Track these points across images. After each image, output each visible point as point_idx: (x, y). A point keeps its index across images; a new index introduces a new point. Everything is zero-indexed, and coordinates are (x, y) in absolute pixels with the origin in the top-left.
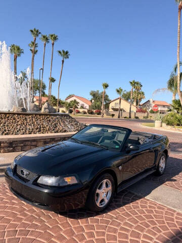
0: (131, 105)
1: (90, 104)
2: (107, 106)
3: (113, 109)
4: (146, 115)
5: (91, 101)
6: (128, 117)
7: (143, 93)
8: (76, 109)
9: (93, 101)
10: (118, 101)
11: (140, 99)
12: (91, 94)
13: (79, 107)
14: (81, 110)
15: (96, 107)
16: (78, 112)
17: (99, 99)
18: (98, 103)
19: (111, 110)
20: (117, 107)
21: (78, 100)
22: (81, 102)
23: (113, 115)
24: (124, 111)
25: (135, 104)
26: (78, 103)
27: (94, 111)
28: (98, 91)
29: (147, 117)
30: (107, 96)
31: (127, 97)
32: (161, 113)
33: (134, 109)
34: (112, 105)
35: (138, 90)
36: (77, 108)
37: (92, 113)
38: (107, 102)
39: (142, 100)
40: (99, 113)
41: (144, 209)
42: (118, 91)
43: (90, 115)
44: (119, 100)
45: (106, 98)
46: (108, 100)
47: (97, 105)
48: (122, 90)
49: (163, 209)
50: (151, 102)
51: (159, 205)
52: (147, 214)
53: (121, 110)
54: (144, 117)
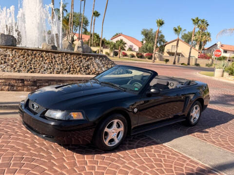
0: (191, 49)
1: (141, 46)
2: (162, 50)
3: (169, 53)
4: (210, 61)
5: (143, 42)
6: (186, 63)
7: (209, 34)
8: (123, 51)
9: (144, 42)
10: (175, 44)
11: (205, 42)
12: (143, 33)
13: (127, 48)
14: (129, 53)
15: (147, 49)
16: (125, 55)
17: (152, 39)
18: (150, 45)
19: (166, 54)
20: (174, 51)
21: (125, 40)
22: (129, 43)
23: (167, 61)
24: (182, 56)
25: (197, 47)
26: (125, 44)
27: (145, 54)
28: (152, 30)
29: (211, 65)
30: (162, 36)
31: (188, 39)
32: (229, 61)
33: (195, 54)
34: (168, 48)
35: (202, 30)
36: (124, 50)
37: (141, 57)
38: (162, 43)
39: (207, 42)
40: (150, 58)
42: (176, 30)
43: (139, 59)
44: (176, 42)
45: (161, 39)
46: (164, 42)
47: (148, 48)
48: (180, 29)
50: (219, 45)
53: (179, 54)
54: (207, 65)
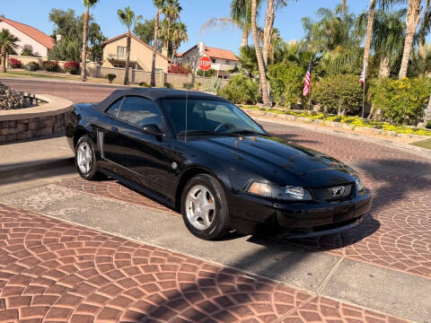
0: (154, 56)
1: (51, 45)
2: (97, 54)
3: (112, 61)
4: (189, 79)
5: (55, 37)
6: (149, 83)
7: (183, 27)
8: (11, 56)
9: (59, 37)
10: (124, 42)
11: (178, 42)
12: (52, 18)
13: (19, 51)
14: (26, 61)
15: (65, 53)
16: (18, 65)
17: (75, 32)
18: (72, 44)
19: (106, 64)
20: (123, 58)
21: (14, 32)
22: (24, 40)
23: (111, 77)
24: (140, 68)
25: (165, 52)
26: (16, 39)
27: (61, 64)
28: (72, 12)
29: (192, 86)
30: (96, 27)
31: (146, 34)
32: (220, 77)
33: (163, 64)
34: (109, 51)
35: (171, 19)
36: (14, 53)
37: (55, 69)
38: (97, 41)
39: (182, 43)
40: (75, 70)
41: (139, 266)
42: (123, 16)
43: (50, 74)
44: (125, 39)
45: (94, 32)
46: (100, 39)
47: (68, 49)
48: (132, 14)
49: (179, 261)
50: (201, 49)
51: (174, 254)
52: (144, 273)
53: (133, 65)
54: (185, 85)
